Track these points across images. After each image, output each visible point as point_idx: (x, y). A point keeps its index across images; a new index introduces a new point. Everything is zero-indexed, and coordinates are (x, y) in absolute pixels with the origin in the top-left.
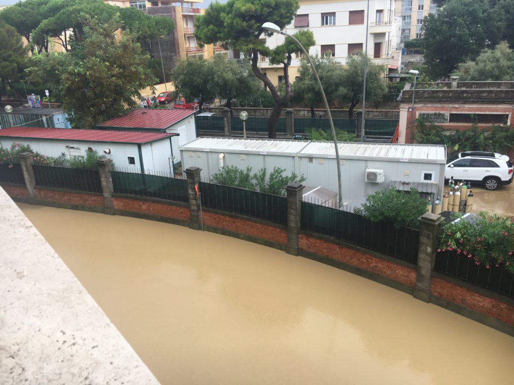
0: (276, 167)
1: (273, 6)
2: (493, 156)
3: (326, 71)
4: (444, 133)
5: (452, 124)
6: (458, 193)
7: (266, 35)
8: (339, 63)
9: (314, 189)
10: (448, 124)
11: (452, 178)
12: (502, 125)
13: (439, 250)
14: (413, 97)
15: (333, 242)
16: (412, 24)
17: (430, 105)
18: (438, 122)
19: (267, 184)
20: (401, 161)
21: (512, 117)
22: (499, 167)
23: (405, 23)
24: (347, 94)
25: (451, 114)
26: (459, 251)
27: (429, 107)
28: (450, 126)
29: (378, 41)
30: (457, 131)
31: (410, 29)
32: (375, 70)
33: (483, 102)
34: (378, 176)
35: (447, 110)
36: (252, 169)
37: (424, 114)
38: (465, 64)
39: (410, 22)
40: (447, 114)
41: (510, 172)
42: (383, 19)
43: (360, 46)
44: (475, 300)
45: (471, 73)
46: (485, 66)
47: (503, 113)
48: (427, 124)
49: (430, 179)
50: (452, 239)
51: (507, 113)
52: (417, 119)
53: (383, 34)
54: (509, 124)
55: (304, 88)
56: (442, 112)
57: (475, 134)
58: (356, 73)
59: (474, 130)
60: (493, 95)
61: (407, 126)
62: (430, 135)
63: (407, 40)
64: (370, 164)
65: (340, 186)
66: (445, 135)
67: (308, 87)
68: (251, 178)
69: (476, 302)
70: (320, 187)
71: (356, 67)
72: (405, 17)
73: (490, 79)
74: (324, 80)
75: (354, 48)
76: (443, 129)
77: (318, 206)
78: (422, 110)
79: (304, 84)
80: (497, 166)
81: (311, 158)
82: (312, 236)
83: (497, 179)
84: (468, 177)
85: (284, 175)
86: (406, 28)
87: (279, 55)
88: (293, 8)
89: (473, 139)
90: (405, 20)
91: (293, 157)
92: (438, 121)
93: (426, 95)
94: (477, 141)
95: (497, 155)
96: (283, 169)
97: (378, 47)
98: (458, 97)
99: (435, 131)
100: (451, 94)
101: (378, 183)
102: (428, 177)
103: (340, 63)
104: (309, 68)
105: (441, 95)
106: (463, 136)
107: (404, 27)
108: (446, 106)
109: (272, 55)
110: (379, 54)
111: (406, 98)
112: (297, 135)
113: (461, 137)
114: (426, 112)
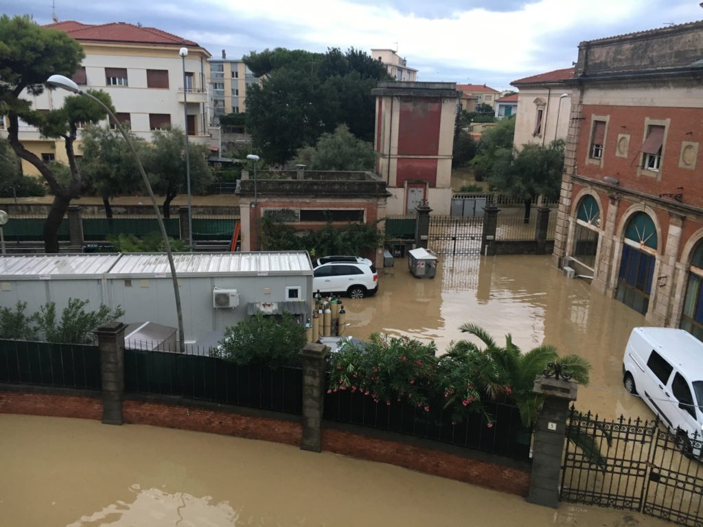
0: (73, 299)
1: (42, 50)
2: (355, 261)
3: (125, 151)
4: (297, 235)
5: (304, 223)
6: (328, 311)
7: (29, 92)
8: (141, 139)
9: (139, 326)
10: (299, 223)
11: (318, 291)
12: (358, 223)
13: (329, 391)
14: (255, 189)
15: (180, 404)
16: (226, 94)
17: (276, 200)
18: (288, 222)
19: (59, 327)
20: (259, 275)
21: (368, 213)
22: (362, 273)
23: (217, 92)
24: (159, 183)
25: (301, 211)
26: (354, 388)
27: (275, 202)
28: (302, 226)
29: (189, 113)
30: (311, 231)
31: (224, 101)
32: (195, 151)
33: (335, 196)
34: (231, 299)
35: (298, 205)
36: (27, 306)
37: (270, 212)
38: (303, 150)
39: (223, 92)
40: (297, 210)
41: (375, 278)
42: (195, 85)
43: (166, 117)
44: (375, 448)
45: (312, 160)
46: (327, 153)
47: (359, 209)
48: (275, 223)
49: (297, 296)
50: (344, 374)
51: (362, 209)
52: (263, 218)
53: (196, 105)
54: (365, 221)
55: (93, 173)
56: (291, 208)
57: (332, 235)
58: (171, 156)
59: (330, 229)
60: (346, 188)
61: (251, 227)
62: (280, 237)
63: (221, 113)
64: (217, 282)
65: (180, 318)
66: (298, 238)
67: (98, 173)
68: (27, 320)
69: (377, 450)
70: (148, 323)
71: (168, 146)
72: (216, 84)
73: (334, 168)
74: (124, 162)
75: (159, 120)
76: (295, 229)
77: (152, 352)
78: (266, 206)
79: (92, 167)
80: (361, 272)
81: (128, 280)
82: (144, 401)
83: (362, 287)
84: (331, 288)
85: (87, 310)
86: (218, 99)
87: (56, 123)
88: (76, 58)
89: (330, 241)
90: (216, 88)
91: (98, 280)
92: (287, 219)
93: (270, 187)
94: (335, 243)
95: (359, 260)
96: (84, 301)
97: (191, 120)
98: (308, 190)
99: (285, 233)
100: (299, 187)
101: (231, 308)
102: (293, 293)
103: (144, 139)
104: (97, 145)
105: (288, 188)
106: (318, 237)
107: (217, 97)
108: (295, 200)
109: (45, 123)
110: (194, 130)
111: (247, 191)
112: (90, 244)
113: (317, 239)
114: (272, 209)
